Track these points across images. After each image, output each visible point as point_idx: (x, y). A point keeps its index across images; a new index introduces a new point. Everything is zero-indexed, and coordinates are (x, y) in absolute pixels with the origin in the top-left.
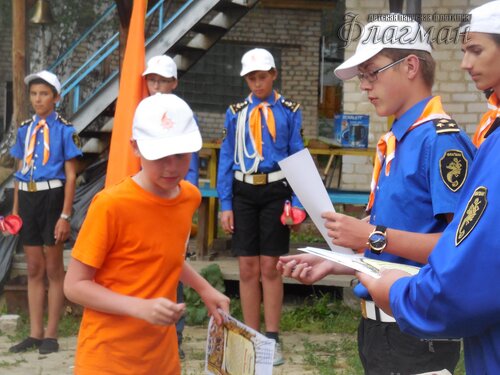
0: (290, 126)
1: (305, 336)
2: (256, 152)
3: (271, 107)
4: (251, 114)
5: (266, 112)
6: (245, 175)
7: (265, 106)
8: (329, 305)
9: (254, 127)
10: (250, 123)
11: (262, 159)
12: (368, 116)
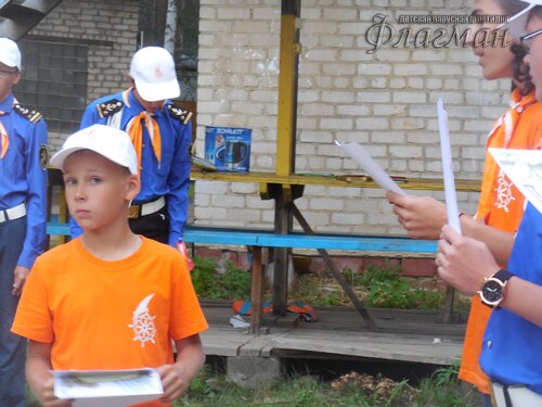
3: (155, 118)
5: (151, 125)
7: (149, 116)
12: (250, 131)
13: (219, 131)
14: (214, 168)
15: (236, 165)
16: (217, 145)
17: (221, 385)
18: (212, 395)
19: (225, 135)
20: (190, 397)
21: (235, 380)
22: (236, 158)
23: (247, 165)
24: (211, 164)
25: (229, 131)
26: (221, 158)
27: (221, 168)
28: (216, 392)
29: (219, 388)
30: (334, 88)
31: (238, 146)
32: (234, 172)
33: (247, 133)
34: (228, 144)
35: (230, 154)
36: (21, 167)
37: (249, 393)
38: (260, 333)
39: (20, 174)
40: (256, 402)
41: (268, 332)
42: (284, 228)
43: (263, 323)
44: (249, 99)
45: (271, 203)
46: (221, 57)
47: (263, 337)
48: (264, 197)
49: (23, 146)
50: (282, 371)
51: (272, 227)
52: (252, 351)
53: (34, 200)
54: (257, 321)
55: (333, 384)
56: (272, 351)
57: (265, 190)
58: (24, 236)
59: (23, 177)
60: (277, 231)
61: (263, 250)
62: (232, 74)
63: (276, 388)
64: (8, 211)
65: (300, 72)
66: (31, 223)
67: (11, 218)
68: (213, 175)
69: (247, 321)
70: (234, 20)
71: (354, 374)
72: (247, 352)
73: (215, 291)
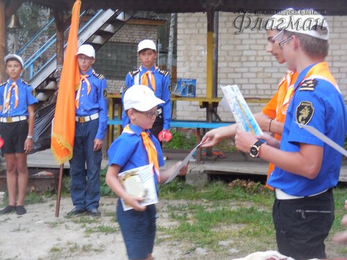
0: (163, 84)
1: (166, 201)
3: (153, 73)
4: (142, 77)
5: (150, 76)
7: (149, 72)
8: (179, 184)
10: (142, 82)
13: (183, 80)
14: (181, 95)
15: (190, 94)
16: (182, 86)
17: (183, 185)
18: (180, 190)
19: (185, 82)
20: (171, 191)
21: (189, 183)
22: (190, 91)
23: (194, 94)
24: (179, 94)
25: (187, 80)
26: (184, 91)
27: (183, 95)
28: (181, 188)
30: (233, 61)
31: (190, 87)
32: (189, 97)
33: (194, 81)
34: (186, 86)
35: (187, 89)
36: (96, 98)
37: (195, 188)
38: (200, 164)
39: (96, 101)
40: (198, 192)
41: (203, 163)
42: (210, 120)
43: (201, 159)
44: (198, 66)
45: (205, 109)
46: (186, 49)
48: (201, 107)
49: (97, 90)
50: (208, 179)
51: (205, 119)
52: (196, 171)
53: (102, 111)
54: (199, 159)
55: (230, 184)
56: (204, 172)
57: (201, 104)
58: (98, 127)
59: (97, 102)
60: (207, 121)
61: (201, 130)
62: (191, 56)
63: (206, 186)
64: (91, 116)
65: (219, 54)
66: (101, 121)
67: (92, 119)
68: (180, 99)
69: (195, 159)
70: (191, 34)
71: (238, 180)
72: (194, 172)
73: (185, 146)
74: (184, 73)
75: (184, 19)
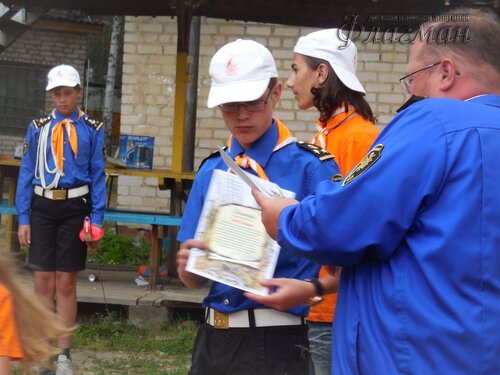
0: (92, 144)
1: (92, 353)
2: (57, 167)
3: (74, 124)
4: (53, 129)
5: (69, 128)
6: (46, 190)
7: (68, 122)
8: (115, 323)
9: (57, 142)
10: (53, 138)
11: (63, 174)
12: (154, 138)
13: (130, 138)
14: (125, 165)
15: (142, 164)
16: (128, 148)
17: (124, 327)
18: (117, 334)
19: (134, 142)
20: (101, 335)
21: (134, 324)
22: (142, 159)
23: (150, 164)
24: (123, 162)
25: (138, 139)
26: (131, 159)
27: (130, 166)
28: (120, 331)
29: (122, 329)
31: (144, 150)
32: (140, 169)
33: (151, 140)
34: (137, 148)
35: (138, 155)
37: (144, 333)
38: (155, 289)
40: (149, 339)
41: (162, 289)
42: (177, 212)
43: (158, 282)
44: (160, 114)
45: (168, 193)
46: (139, 82)
47: (158, 292)
48: (162, 188)
50: (169, 317)
51: (168, 211)
52: (147, 302)
54: (154, 281)
56: (162, 303)
57: (162, 183)
60: (172, 214)
61: (159, 228)
62: (148, 94)
63: (165, 329)
65: (199, 94)
68: (123, 171)
69: (147, 280)
70: (149, 55)
72: (144, 302)
73: (131, 260)
74: (133, 126)
75: (138, 27)
